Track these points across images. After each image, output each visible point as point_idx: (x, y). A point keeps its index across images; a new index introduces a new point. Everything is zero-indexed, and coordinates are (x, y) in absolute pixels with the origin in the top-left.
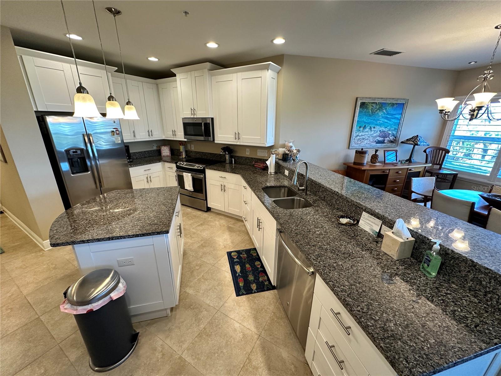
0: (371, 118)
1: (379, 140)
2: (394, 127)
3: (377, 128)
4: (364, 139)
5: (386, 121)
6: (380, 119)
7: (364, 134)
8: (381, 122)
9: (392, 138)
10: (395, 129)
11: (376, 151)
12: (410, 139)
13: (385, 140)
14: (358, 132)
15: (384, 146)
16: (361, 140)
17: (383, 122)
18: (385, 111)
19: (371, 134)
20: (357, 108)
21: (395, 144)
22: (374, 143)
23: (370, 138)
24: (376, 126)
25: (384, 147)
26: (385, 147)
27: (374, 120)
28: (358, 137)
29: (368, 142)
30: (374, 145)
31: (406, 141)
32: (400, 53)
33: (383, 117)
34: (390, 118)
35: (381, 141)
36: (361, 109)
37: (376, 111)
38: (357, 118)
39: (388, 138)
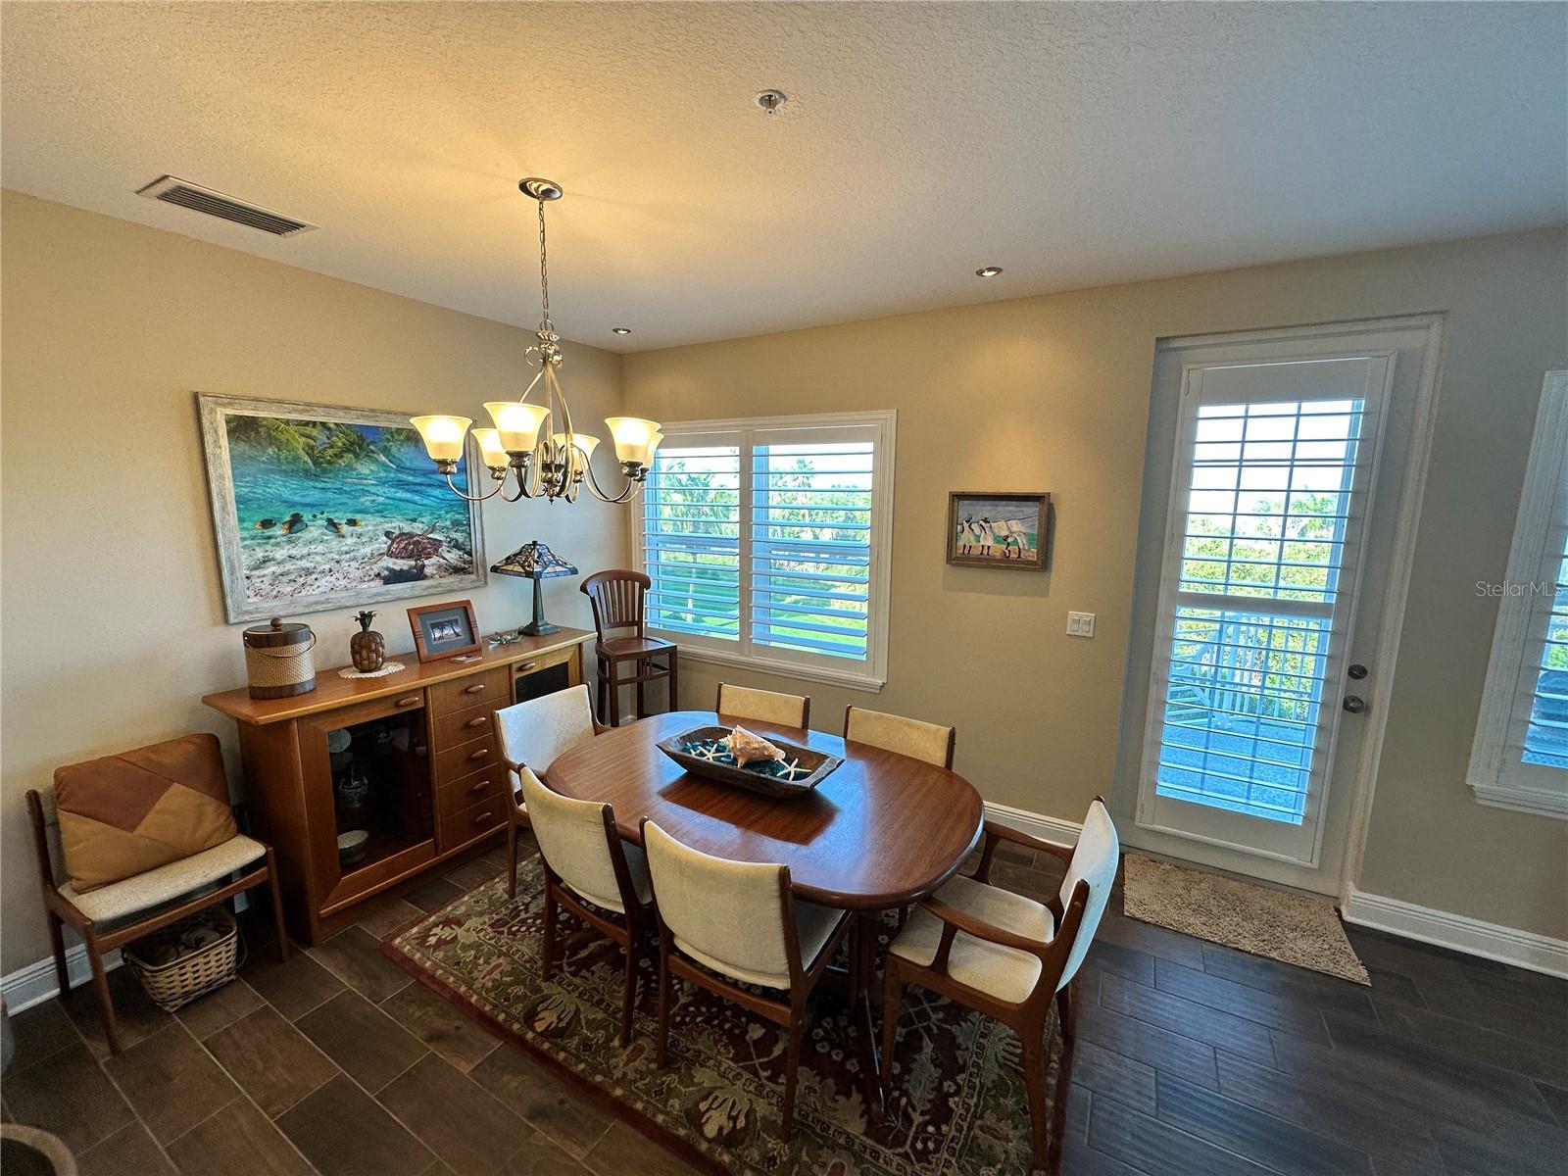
0: (322, 485)
1: (397, 568)
2: (448, 516)
3: (369, 524)
4: (309, 572)
5: (401, 494)
6: (372, 489)
7: (305, 551)
8: (381, 499)
9: (453, 557)
10: (456, 524)
11: (365, 619)
12: (515, 555)
13: (424, 566)
14: (259, 545)
15: (428, 588)
16: (292, 577)
17: (387, 501)
18: (383, 458)
19: (346, 548)
20: (208, 438)
21: (473, 577)
22: (372, 584)
23: (344, 564)
24: (358, 517)
25: (426, 593)
26: (433, 591)
27: (340, 491)
28: (271, 569)
29: (337, 584)
30: (375, 591)
31: (506, 565)
32: (303, 226)
33: (383, 483)
34: (420, 484)
35: (408, 571)
36: (242, 447)
37: (339, 456)
38: (229, 484)
39: (435, 559)
